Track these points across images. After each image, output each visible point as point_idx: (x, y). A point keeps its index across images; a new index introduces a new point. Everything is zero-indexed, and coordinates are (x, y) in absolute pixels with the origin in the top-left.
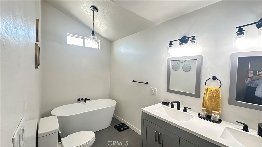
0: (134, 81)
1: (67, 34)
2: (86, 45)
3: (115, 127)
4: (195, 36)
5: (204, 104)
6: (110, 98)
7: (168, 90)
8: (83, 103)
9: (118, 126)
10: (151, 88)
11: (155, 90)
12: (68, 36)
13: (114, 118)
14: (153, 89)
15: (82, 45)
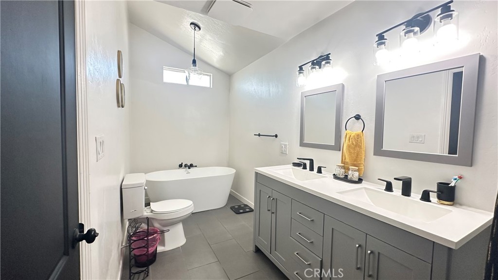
0: (259, 135)
1: (163, 68)
2: (191, 83)
3: (232, 208)
4: (330, 54)
5: (344, 159)
6: (229, 166)
7: (303, 144)
8: (186, 171)
9: (236, 207)
10: (281, 144)
11: (285, 145)
12: (164, 71)
13: (232, 196)
14: (283, 144)
15: (186, 83)
